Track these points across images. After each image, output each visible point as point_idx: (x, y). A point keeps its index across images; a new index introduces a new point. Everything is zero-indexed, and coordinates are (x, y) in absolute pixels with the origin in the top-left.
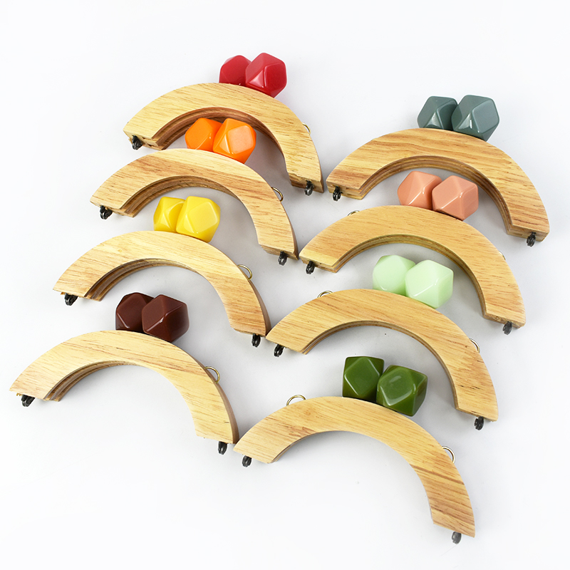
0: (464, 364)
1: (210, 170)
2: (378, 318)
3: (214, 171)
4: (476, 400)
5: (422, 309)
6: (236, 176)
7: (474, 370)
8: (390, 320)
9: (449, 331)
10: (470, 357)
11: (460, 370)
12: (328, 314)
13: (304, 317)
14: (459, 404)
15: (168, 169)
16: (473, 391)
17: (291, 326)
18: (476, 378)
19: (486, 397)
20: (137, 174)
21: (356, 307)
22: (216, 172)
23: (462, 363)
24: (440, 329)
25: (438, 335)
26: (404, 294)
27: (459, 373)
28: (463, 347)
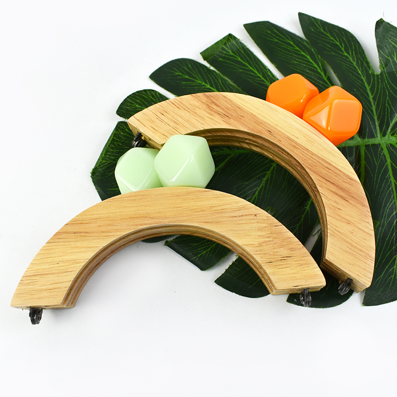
0: (262, 236)
1: (292, 141)
2: (141, 225)
3: (296, 143)
4: (293, 271)
5: (188, 193)
6: (323, 160)
7: (275, 238)
8: (156, 220)
9: (229, 206)
10: (264, 225)
11: (260, 245)
12: (79, 244)
13: (49, 260)
14: (276, 285)
15: (239, 118)
16: (284, 262)
17: (37, 278)
18: (282, 246)
19: (302, 262)
20: (198, 111)
21: (109, 222)
22: (299, 145)
23: (259, 236)
24: (218, 208)
25: (218, 216)
26: (160, 185)
27: (261, 248)
28: (252, 217)
